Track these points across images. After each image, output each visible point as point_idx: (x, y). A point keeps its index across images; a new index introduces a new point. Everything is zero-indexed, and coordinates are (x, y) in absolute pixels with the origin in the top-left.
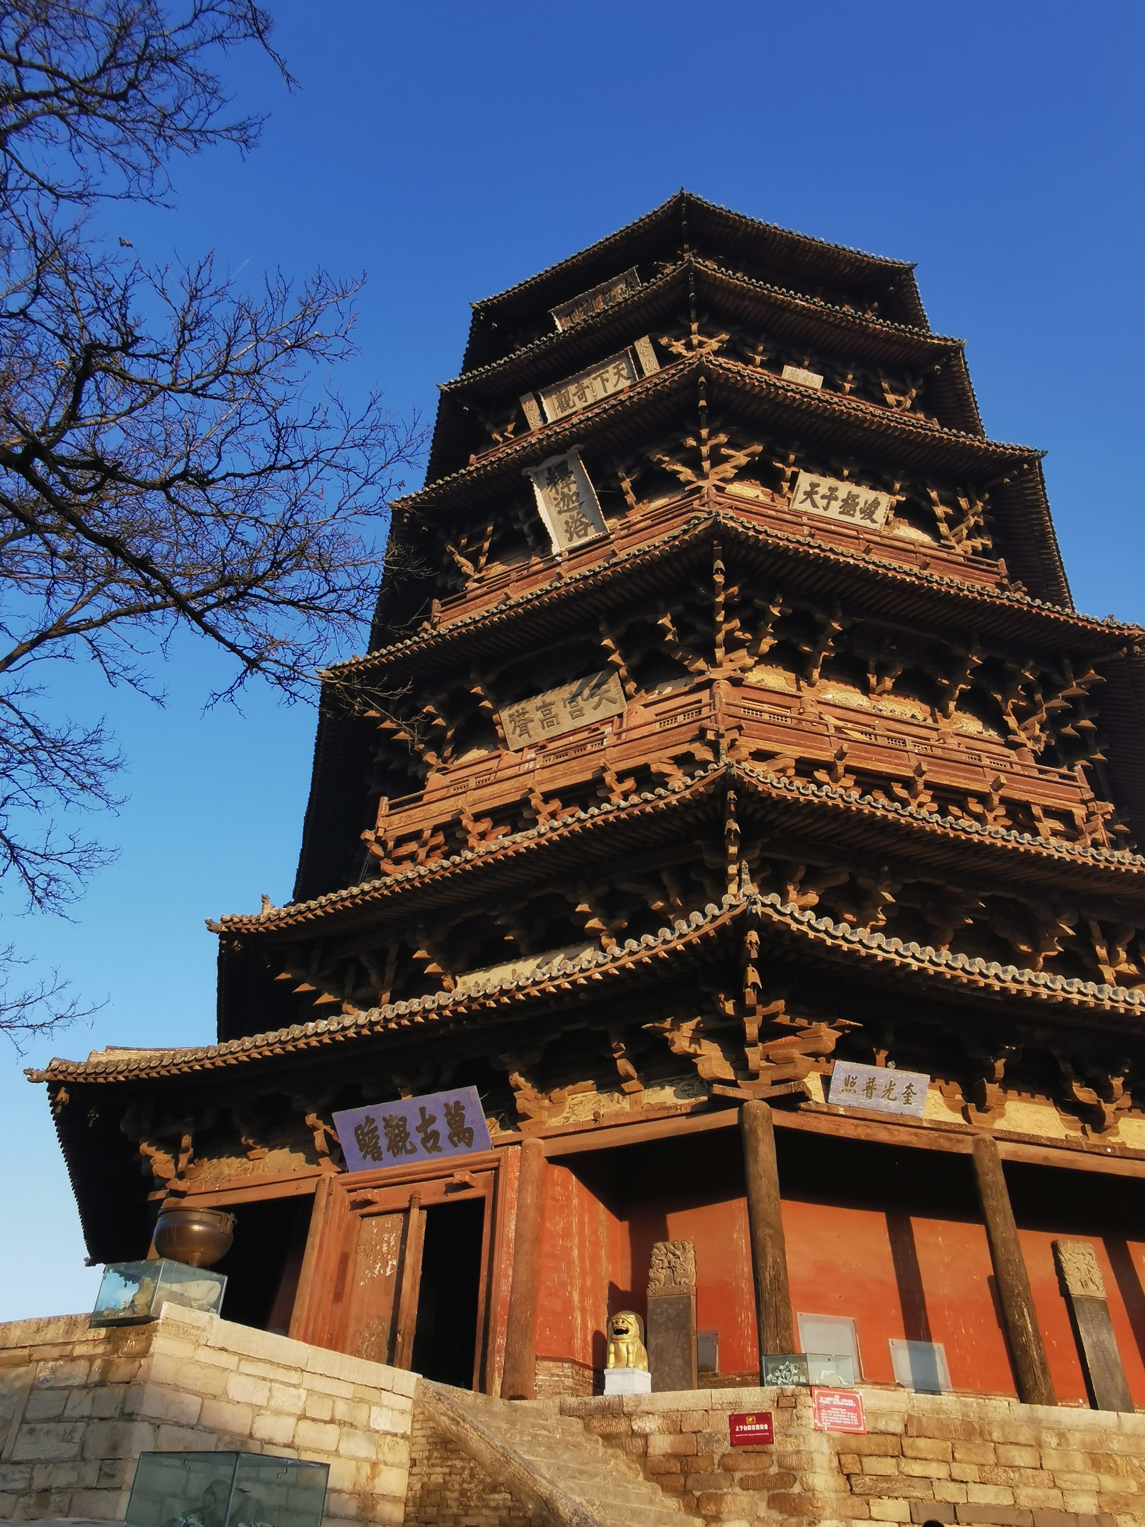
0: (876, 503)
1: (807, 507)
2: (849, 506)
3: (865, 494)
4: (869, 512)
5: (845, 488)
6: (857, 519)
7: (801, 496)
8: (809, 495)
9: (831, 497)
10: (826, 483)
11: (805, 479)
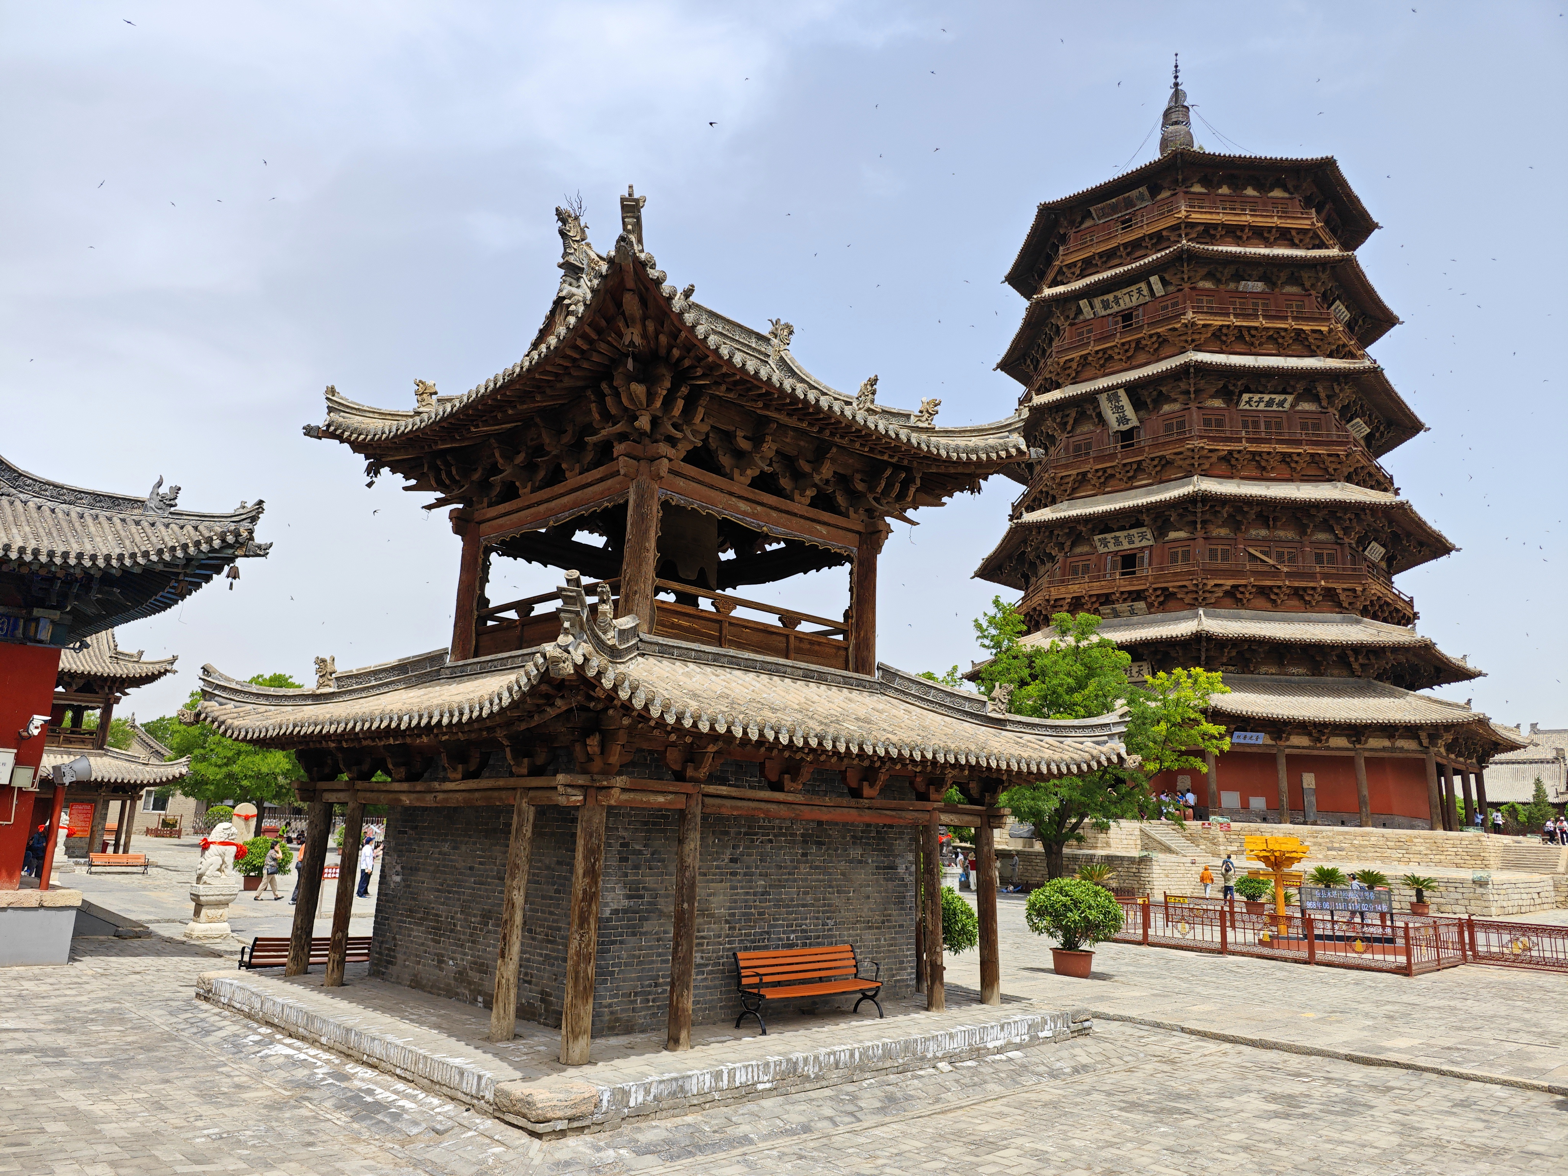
0: (1285, 400)
1: (1247, 407)
2: (1270, 403)
3: (1278, 398)
4: (1281, 404)
5: (1267, 397)
6: (1275, 408)
7: (1243, 403)
8: (1247, 402)
9: (1261, 400)
10: (1256, 397)
11: (1246, 397)
